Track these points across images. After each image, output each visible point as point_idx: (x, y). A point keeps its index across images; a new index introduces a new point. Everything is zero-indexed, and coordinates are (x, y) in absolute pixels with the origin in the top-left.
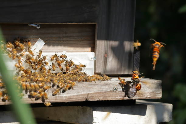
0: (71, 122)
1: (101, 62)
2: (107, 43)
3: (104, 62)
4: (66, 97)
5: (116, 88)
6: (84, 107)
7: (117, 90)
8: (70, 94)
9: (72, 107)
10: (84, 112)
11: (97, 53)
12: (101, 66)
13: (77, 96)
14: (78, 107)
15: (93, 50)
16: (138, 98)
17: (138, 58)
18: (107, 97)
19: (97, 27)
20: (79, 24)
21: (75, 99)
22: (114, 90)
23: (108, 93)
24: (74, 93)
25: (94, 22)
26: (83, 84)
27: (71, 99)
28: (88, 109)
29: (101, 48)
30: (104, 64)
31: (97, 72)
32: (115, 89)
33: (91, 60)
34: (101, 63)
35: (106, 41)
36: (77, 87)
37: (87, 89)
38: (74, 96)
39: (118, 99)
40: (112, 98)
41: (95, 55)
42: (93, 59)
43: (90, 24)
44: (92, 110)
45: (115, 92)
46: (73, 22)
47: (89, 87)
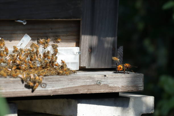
0: (57, 114)
1: (86, 56)
2: (91, 38)
3: (88, 56)
4: (51, 90)
5: (100, 82)
6: (69, 100)
7: (101, 84)
8: (55, 87)
9: (58, 99)
10: (69, 104)
11: (82, 48)
12: (86, 60)
13: (62, 89)
14: (64, 99)
15: (78, 45)
16: (121, 90)
17: (121, 53)
18: (91, 90)
19: (81, 23)
20: (64, 20)
21: (60, 92)
22: (98, 84)
23: (92, 86)
24: (59, 86)
25: (79, 18)
26: (68, 78)
27: (56, 92)
28: (73, 101)
29: (85, 42)
30: (88, 58)
31: (82, 66)
32: (98, 82)
33: (75, 55)
34: (85, 58)
35: (90, 36)
36: (62, 81)
37: (72, 82)
38: (59, 89)
39: (102, 92)
40: (96, 91)
41: (80, 50)
42: (78, 54)
43: (75, 19)
44: (76, 103)
45: (99, 85)
46: (58, 19)
47: (74, 80)
